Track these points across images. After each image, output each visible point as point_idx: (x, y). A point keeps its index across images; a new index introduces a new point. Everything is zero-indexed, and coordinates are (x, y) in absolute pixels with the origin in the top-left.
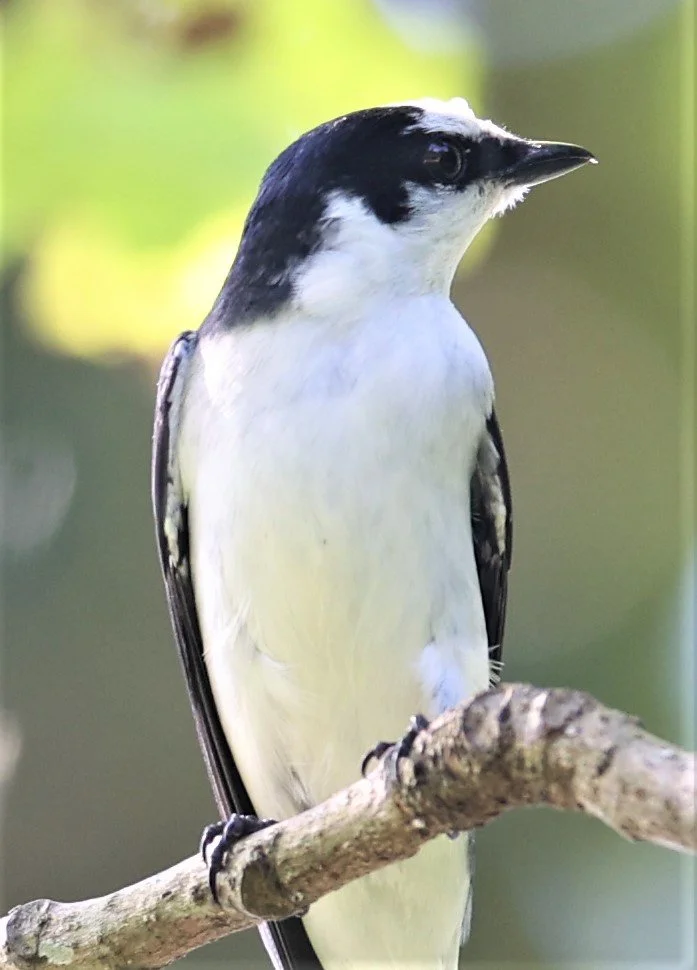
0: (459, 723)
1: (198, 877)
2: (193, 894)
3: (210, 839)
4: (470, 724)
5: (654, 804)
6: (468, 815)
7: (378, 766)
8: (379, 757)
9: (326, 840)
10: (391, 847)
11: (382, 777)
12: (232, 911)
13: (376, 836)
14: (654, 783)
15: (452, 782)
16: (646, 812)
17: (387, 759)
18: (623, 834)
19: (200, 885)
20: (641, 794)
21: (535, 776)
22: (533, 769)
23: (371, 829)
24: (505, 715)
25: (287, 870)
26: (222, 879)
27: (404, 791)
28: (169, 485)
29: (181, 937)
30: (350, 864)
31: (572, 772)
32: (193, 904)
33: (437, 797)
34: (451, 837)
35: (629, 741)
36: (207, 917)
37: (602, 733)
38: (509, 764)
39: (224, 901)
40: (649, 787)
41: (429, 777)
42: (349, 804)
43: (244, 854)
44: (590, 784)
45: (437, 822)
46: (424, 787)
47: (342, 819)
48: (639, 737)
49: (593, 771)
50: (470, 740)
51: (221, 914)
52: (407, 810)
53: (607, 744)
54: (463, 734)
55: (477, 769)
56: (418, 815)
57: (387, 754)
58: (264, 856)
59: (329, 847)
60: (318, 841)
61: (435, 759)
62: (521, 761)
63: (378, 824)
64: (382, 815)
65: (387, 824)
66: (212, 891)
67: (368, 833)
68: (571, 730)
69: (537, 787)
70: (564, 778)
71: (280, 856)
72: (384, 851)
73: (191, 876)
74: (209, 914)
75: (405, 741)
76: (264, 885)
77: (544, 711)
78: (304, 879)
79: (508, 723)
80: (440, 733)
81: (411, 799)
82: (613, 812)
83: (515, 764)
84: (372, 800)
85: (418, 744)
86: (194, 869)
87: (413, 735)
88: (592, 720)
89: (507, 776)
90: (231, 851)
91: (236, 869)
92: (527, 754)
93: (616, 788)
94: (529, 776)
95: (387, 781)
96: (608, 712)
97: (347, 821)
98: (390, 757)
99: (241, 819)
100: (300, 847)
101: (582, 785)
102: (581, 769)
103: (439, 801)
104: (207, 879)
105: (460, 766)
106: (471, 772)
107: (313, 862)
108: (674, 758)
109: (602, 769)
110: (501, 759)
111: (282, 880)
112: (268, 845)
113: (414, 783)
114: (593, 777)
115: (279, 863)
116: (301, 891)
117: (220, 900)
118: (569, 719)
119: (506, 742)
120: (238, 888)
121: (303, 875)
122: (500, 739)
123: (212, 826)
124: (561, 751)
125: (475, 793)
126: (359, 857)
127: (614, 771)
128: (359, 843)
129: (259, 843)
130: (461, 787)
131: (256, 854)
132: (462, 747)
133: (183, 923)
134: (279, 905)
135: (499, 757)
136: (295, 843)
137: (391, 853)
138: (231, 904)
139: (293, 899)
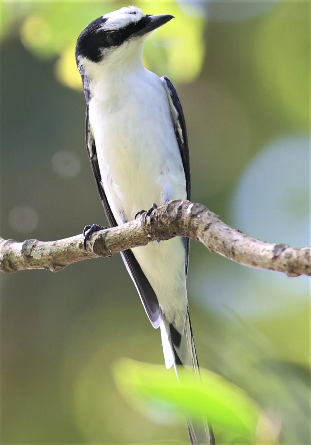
0: (166, 208)
1: (82, 240)
2: (79, 245)
3: (87, 229)
4: (169, 209)
5: (219, 242)
6: (165, 236)
7: (140, 217)
8: (141, 214)
9: (121, 236)
10: (140, 241)
11: (140, 220)
12: (90, 252)
13: (136, 237)
14: (220, 236)
15: (161, 225)
16: (217, 244)
17: (143, 215)
18: (209, 249)
19: (82, 243)
20: (216, 238)
21: (186, 228)
22: (186, 226)
23: (135, 235)
24: (180, 208)
25: (108, 243)
26: (88, 242)
27: (147, 226)
28: (89, 133)
29: (74, 257)
30: (127, 244)
31: (197, 228)
32: (79, 248)
33: (156, 229)
34: (158, 241)
35: (215, 222)
36: (82, 252)
37: (208, 218)
38: (179, 223)
39: (88, 249)
40: (219, 237)
41: (155, 222)
42: (129, 226)
43: (96, 236)
44: (202, 233)
45: (154, 236)
46: (152, 225)
47: (127, 231)
48: (219, 222)
49: (203, 229)
50: (168, 214)
51: (86, 252)
52: (146, 231)
53: (209, 222)
54: (166, 212)
55: (169, 223)
56: (149, 233)
57: (143, 213)
58: (102, 237)
59: (122, 238)
60: (119, 236)
61: (157, 217)
62: (183, 222)
63: (137, 234)
64: (139, 231)
65: (140, 234)
66: (84, 245)
67: (133, 236)
68: (199, 216)
69: (186, 231)
70: (195, 230)
71: (107, 238)
72: (138, 242)
73: (80, 240)
74: (83, 252)
75: (149, 211)
76: (100, 246)
77: (192, 209)
78: (112, 246)
79: (180, 211)
80: (160, 210)
81: (148, 228)
82: (207, 242)
83: (180, 223)
84: (137, 226)
85: (153, 212)
86: (80, 238)
87: (152, 210)
88: (205, 214)
89: (178, 226)
90: (92, 235)
91: (93, 240)
92: (185, 221)
93: (209, 235)
94: (184, 227)
95: (142, 222)
96: (210, 213)
97: (128, 231)
98: (144, 215)
99: (96, 226)
100: (113, 237)
101: (199, 232)
102: (200, 228)
103: (156, 230)
104: (83, 242)
105: (164, 221)
106: (167, 223)
107: (116, 242)
108: (228, 229)
109: (206, 229)
110: (177, 221)
111: (106, 245)
112: (104, 235)
113: (150, 223)
114: (203, 231)
115: (106, 240)
116: (111, 250)
117: (87, 248)
118: (198, 213)
119: (179, 216)
120: (93, 246)
121: (112, 245)
122: (177, 215)
123: (87, 226)
124: (195, 221)
125: (167, 230)
126: (130, 242)
127: (209, 230)
128: (131, 239)
129: (101, 233)
130: (163, 227)
131: (100, 236)
132: (166, 215)
133: (75, 253)
134: (104, 253)
135: (176, 220)
136: (112, 235)
137: (139, 243)
138: (90, 250)
139: (108, 252)
